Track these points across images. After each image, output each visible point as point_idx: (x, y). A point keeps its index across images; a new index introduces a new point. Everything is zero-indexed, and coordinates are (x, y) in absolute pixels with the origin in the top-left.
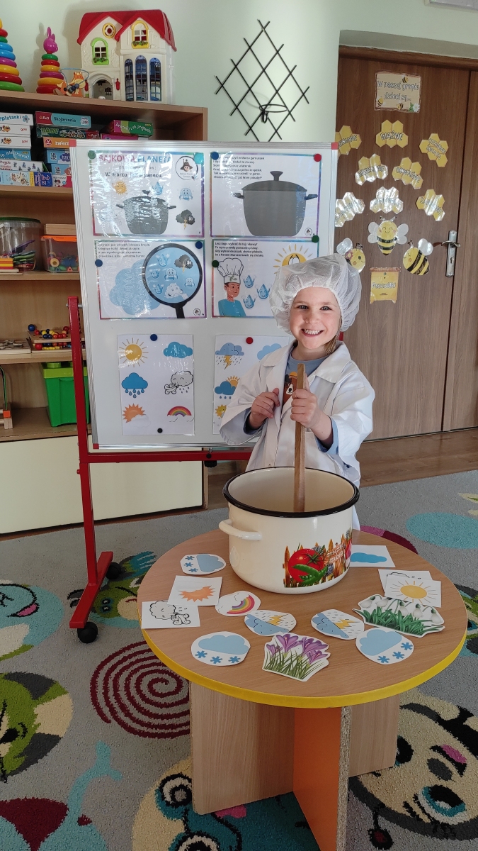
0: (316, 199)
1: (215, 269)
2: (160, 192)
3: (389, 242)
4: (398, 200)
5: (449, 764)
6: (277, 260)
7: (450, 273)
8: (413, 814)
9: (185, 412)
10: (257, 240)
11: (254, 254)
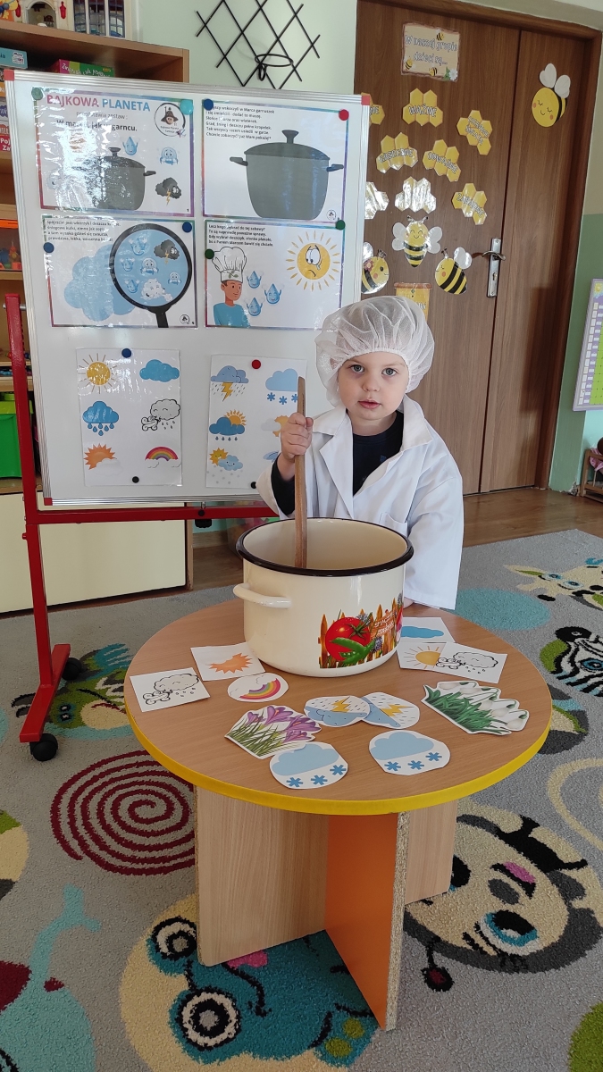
0: (342, 171)
1: (209, 261)
2: (134, 151)
3: (418, 249)
4: (429, 195)
5: (514, 885)
6: (291, 252)
7: (492, 292)
8: (476, 946)
9: (169, 455)
10: (264, 224)
11: (261, 242)
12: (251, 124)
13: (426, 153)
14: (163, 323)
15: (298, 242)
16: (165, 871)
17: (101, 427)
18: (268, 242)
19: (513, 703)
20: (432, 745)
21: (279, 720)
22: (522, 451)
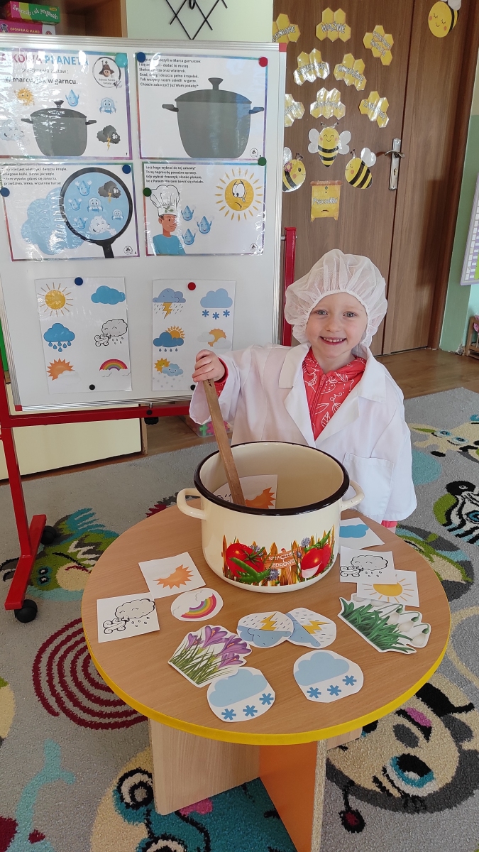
0: (263, 112)
2: (76, 103)
3: (330, 151)
4: (340, 103)
5: (414, 729)
6: (219, 187)
7: (393, 186)
8: (383, 789)
9: (120, 365)
10: (194, 164)
11: (192, 180)
12: (181, 73)
13: (337, 66)
14: (109, 254)
15: (224, 178)
16: (127, 724)
17: (60, 344)
18: (199, 180)
19: (415, 615)
20: (347, 667)
21: (215, 642)
22: (418, 319)
